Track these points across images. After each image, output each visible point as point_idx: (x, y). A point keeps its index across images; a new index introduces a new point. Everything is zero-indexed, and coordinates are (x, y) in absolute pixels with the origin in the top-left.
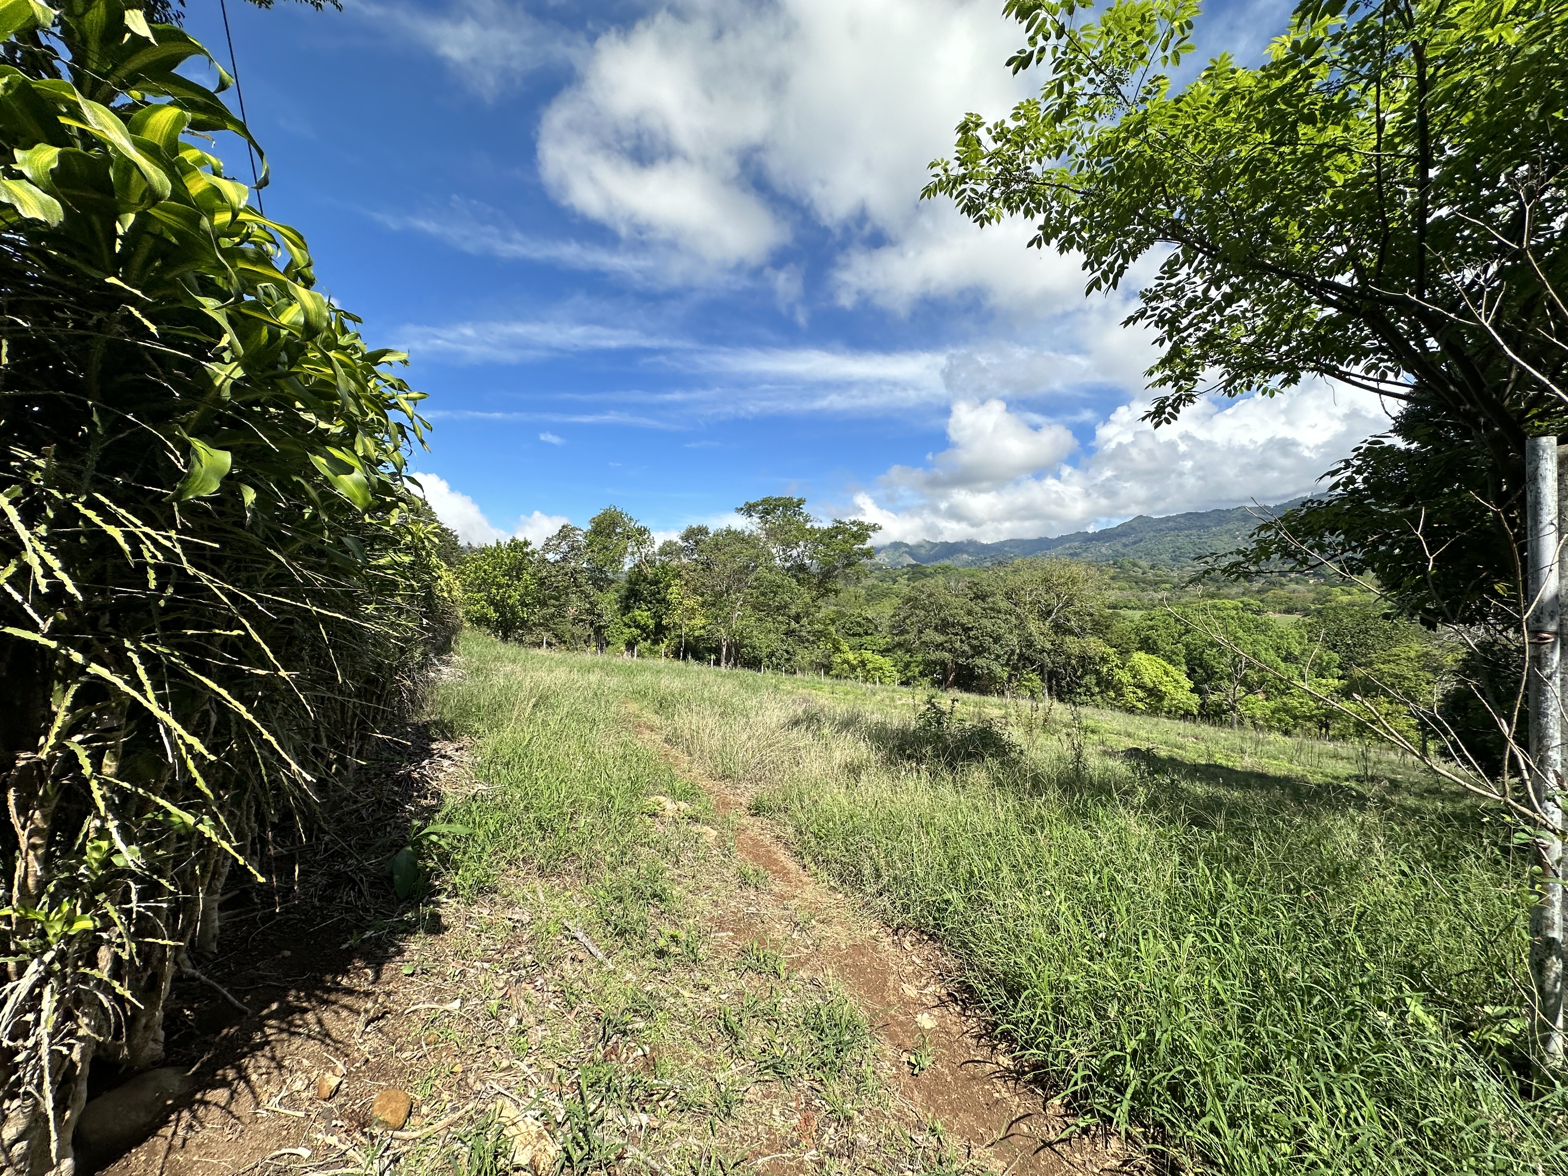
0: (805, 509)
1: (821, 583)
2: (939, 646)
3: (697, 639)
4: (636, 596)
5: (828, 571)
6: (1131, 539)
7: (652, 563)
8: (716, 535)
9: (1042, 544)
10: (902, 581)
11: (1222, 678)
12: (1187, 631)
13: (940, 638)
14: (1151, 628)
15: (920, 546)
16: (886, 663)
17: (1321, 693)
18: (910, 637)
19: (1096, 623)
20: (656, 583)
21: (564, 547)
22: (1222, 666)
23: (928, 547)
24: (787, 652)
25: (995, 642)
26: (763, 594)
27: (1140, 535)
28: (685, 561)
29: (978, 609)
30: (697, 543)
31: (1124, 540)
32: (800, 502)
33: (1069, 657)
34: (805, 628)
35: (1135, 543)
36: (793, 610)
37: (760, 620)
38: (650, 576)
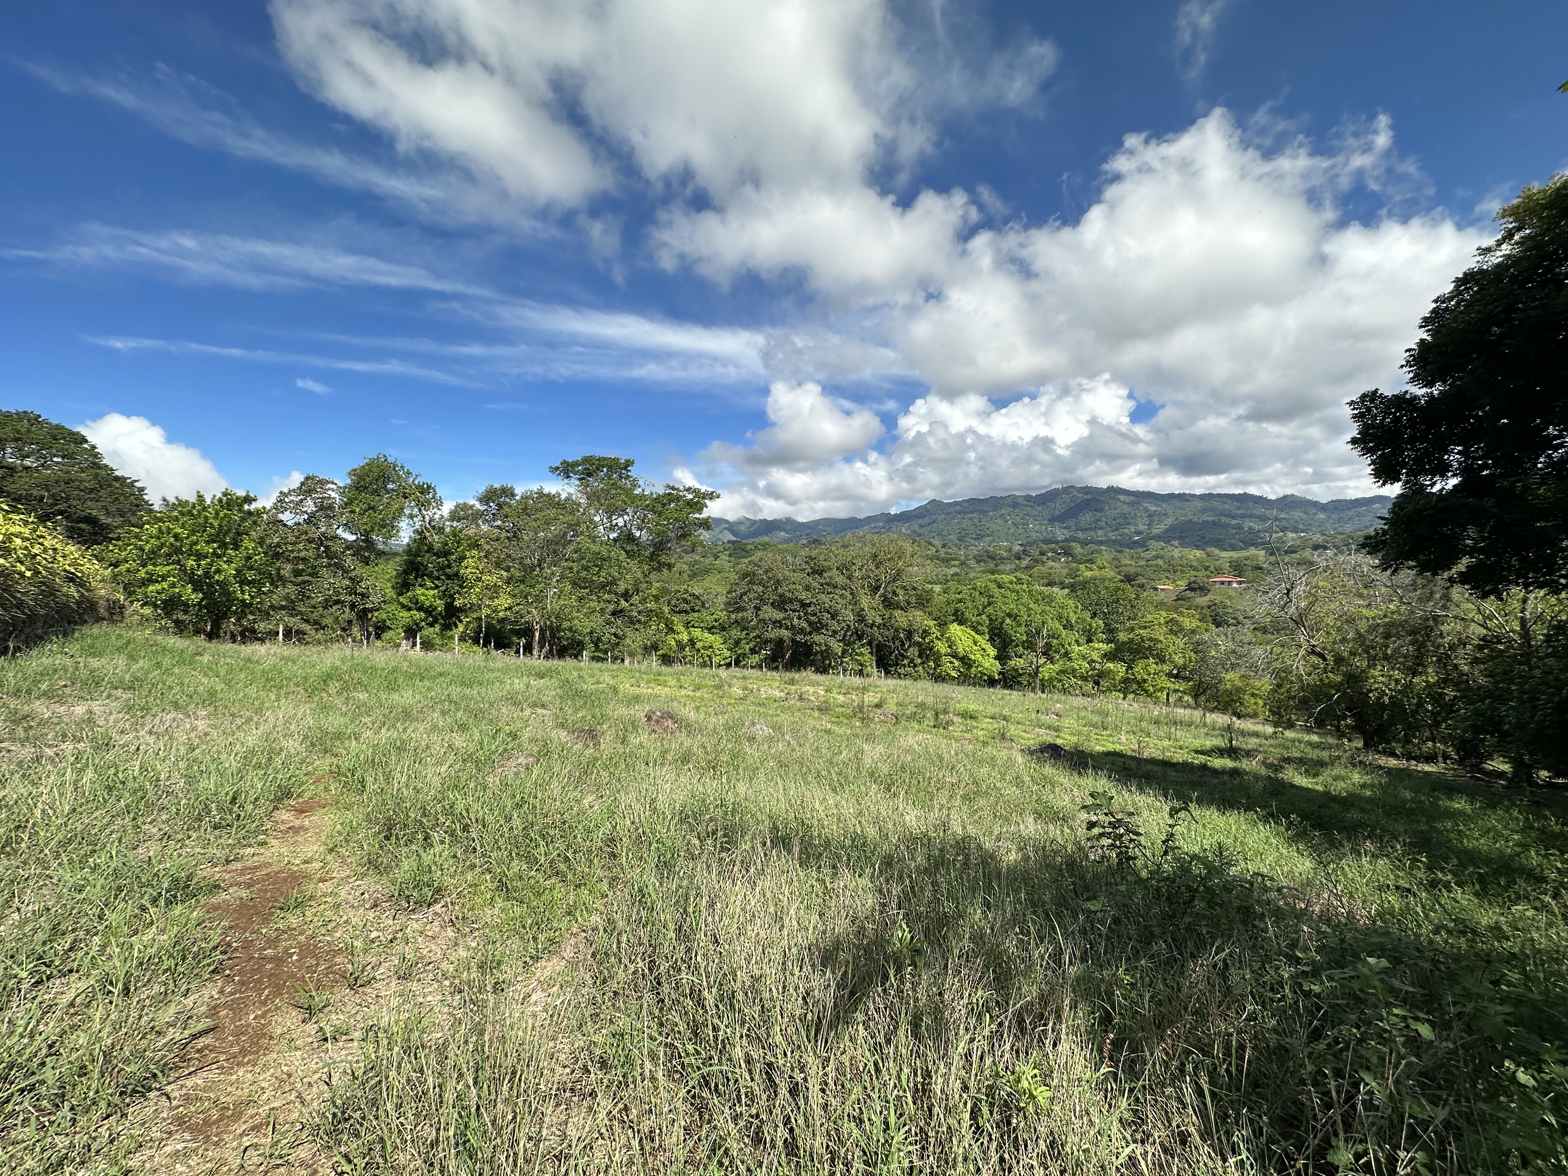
0: (633, 472)
1: (652, 556)
2: (778, 624)
3: (502, 621)
4: (417, 570)
5: (661, 543)
6: (926, 521)
7: (440, 530)
8: (525, 498)
9: (851, 524)
10: (724, 557)
11: (1017, 646)
12: (990, 604)
13: (779, 616)
14: (960, 601)
15: (740, 522)
16: (715, 640)
17: (1095, 656)
18: (749, 614)
19: (919, 597)
20: (446, 554)
21: (310, 506)
22: (1019, 634)
23: (748, 524)
24: (615, 635)
25: (833, 618)
26: (586, 569)
27: (934, 517)
28: (485, 528)
29: (815, 585)
30: (500, 506)
31: (920, 521)
32: (628, 464)
33: (897, 630)
34: (635, 606)
35: (929, 524)
36: (622, 587)
37: (581, 599)
38: (437, 546)
